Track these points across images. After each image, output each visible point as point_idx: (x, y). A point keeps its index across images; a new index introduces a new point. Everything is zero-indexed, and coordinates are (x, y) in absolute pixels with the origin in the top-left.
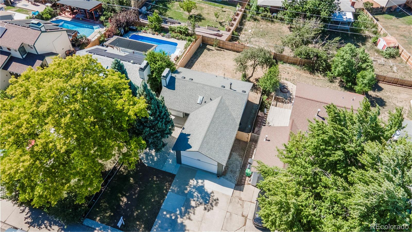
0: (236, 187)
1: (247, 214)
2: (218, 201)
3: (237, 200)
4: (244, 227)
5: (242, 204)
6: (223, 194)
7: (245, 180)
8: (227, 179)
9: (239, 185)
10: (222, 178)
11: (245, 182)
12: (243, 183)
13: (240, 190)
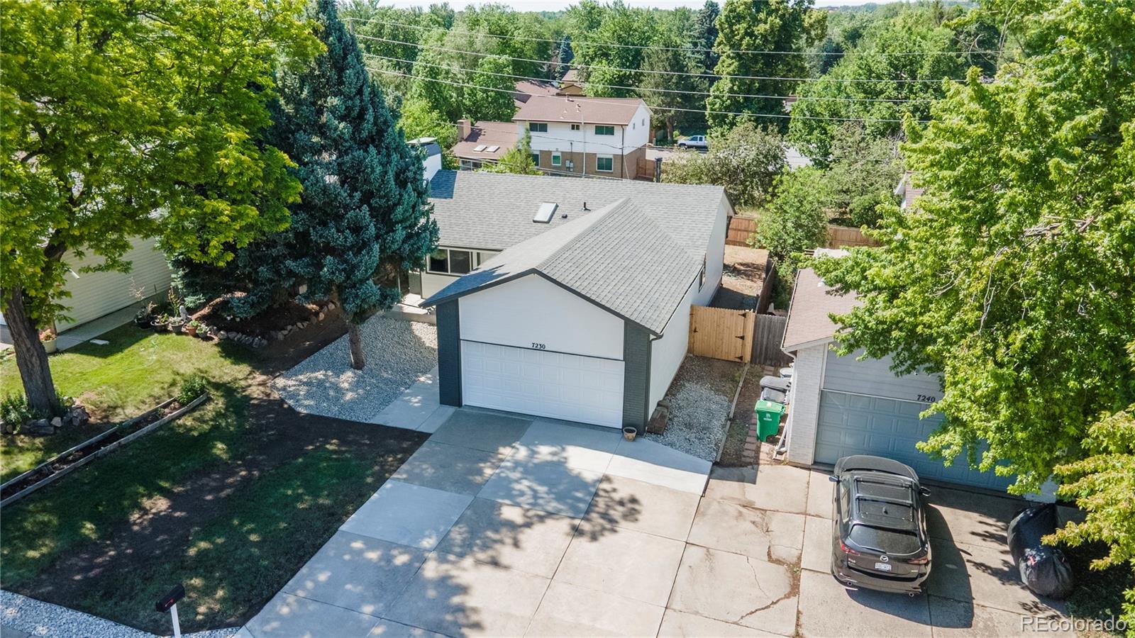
0: (719, 471)
1: (797, 553)
2: (637, 507)
3: (733, 508)
4: (793, 600)
5: (757, 519)
6: (659, 488)
7: (758, 451)
8: (672, 445)
9: (733, 465)
10: (647, 442)
11: (757, 458)
12: (752, 460)
13: (741, 479)
